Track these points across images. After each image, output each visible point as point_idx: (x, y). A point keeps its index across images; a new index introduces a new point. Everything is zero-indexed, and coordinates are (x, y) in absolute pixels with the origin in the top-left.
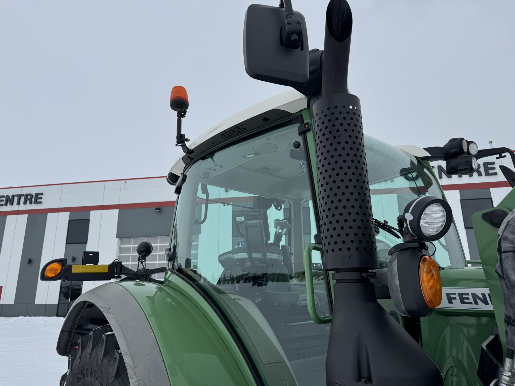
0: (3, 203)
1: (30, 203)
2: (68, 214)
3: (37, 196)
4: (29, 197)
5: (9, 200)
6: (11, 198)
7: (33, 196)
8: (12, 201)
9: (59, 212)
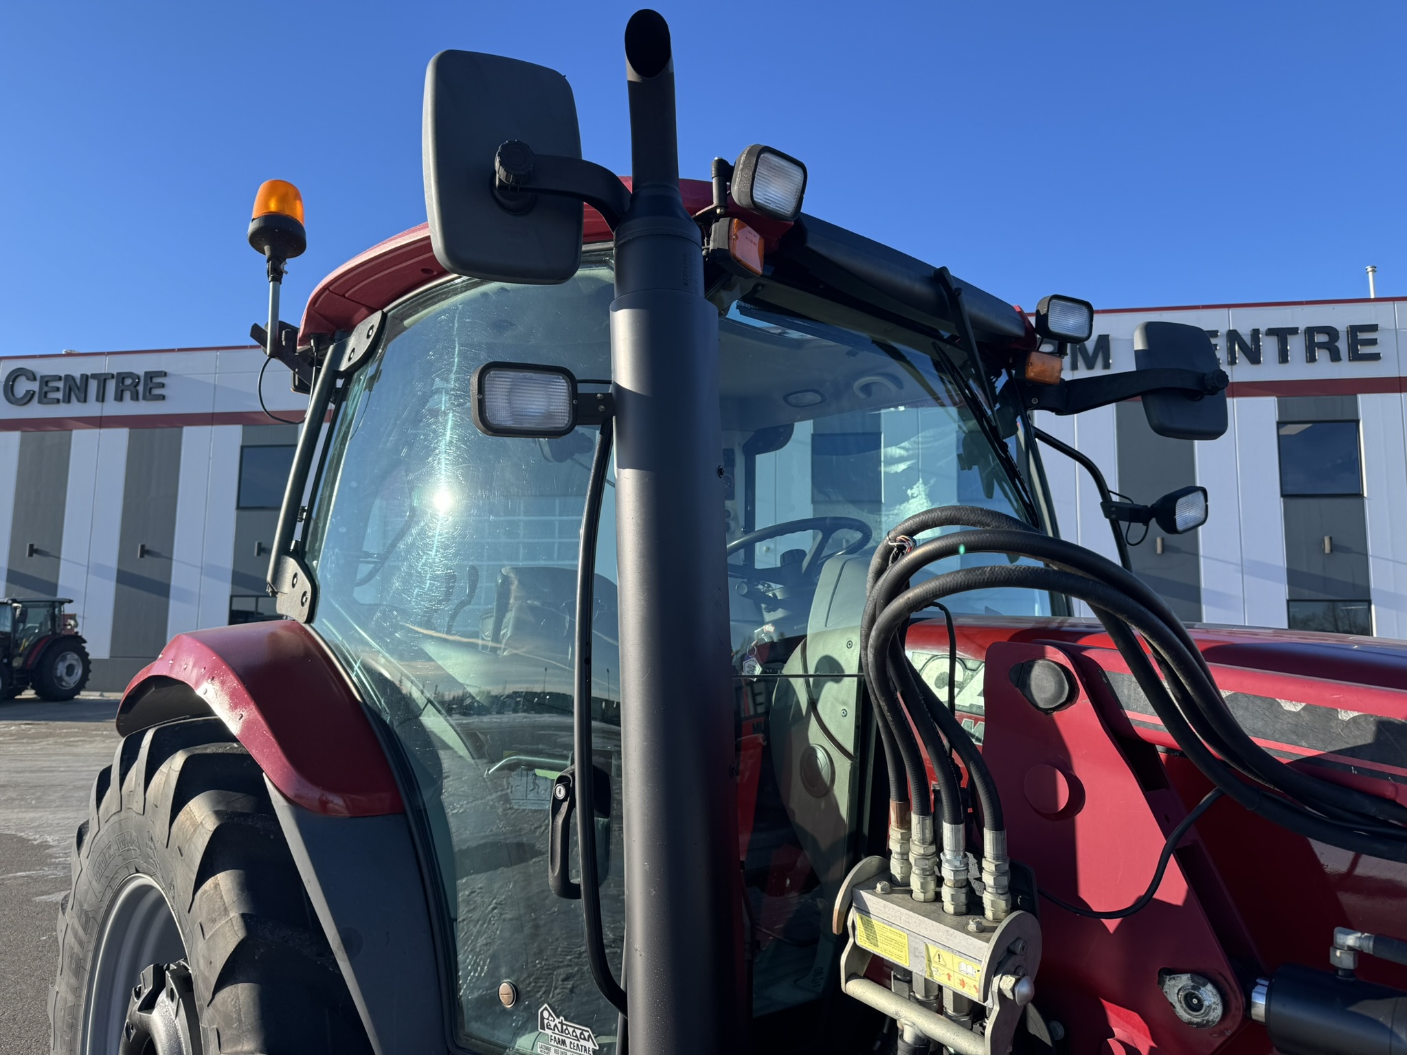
0: (59, 395)
1: (131, 398)
2: (238, 429)
3: (151, 378)
4: (128, 382)
6: (78, 381)
7: (139, 378)
8: (83, 390)
9: (212, 424)
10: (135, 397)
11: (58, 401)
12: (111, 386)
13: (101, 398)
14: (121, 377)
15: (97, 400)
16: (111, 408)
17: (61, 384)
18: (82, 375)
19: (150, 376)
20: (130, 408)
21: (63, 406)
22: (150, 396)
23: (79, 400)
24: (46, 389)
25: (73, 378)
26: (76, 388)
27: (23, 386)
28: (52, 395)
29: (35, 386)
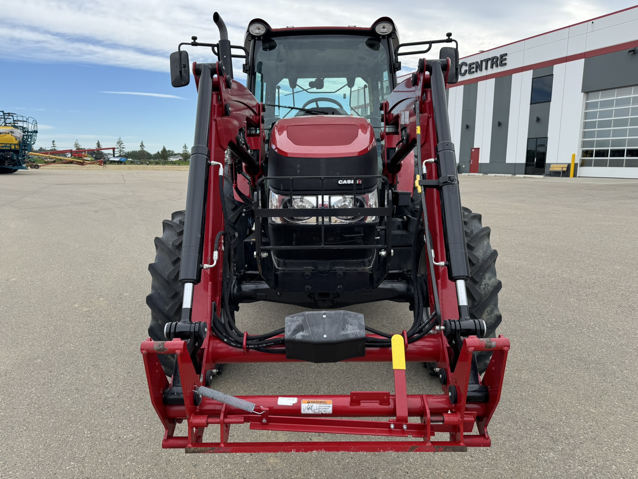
0: (474, 70)
1: (496, 67)
2: (531, 71)
3: (502, 57)
4: (495, 60)
5: (478, 66)
6: (479, 63)
7: (498, 57)
8: (481, 66)
9: (522, 71)
14: (493, 59)
15: (485, 70)
16: (490, 71)
20: (496, 70)
21: (475, 73)
28: (472, 70)
29: (467, 68)
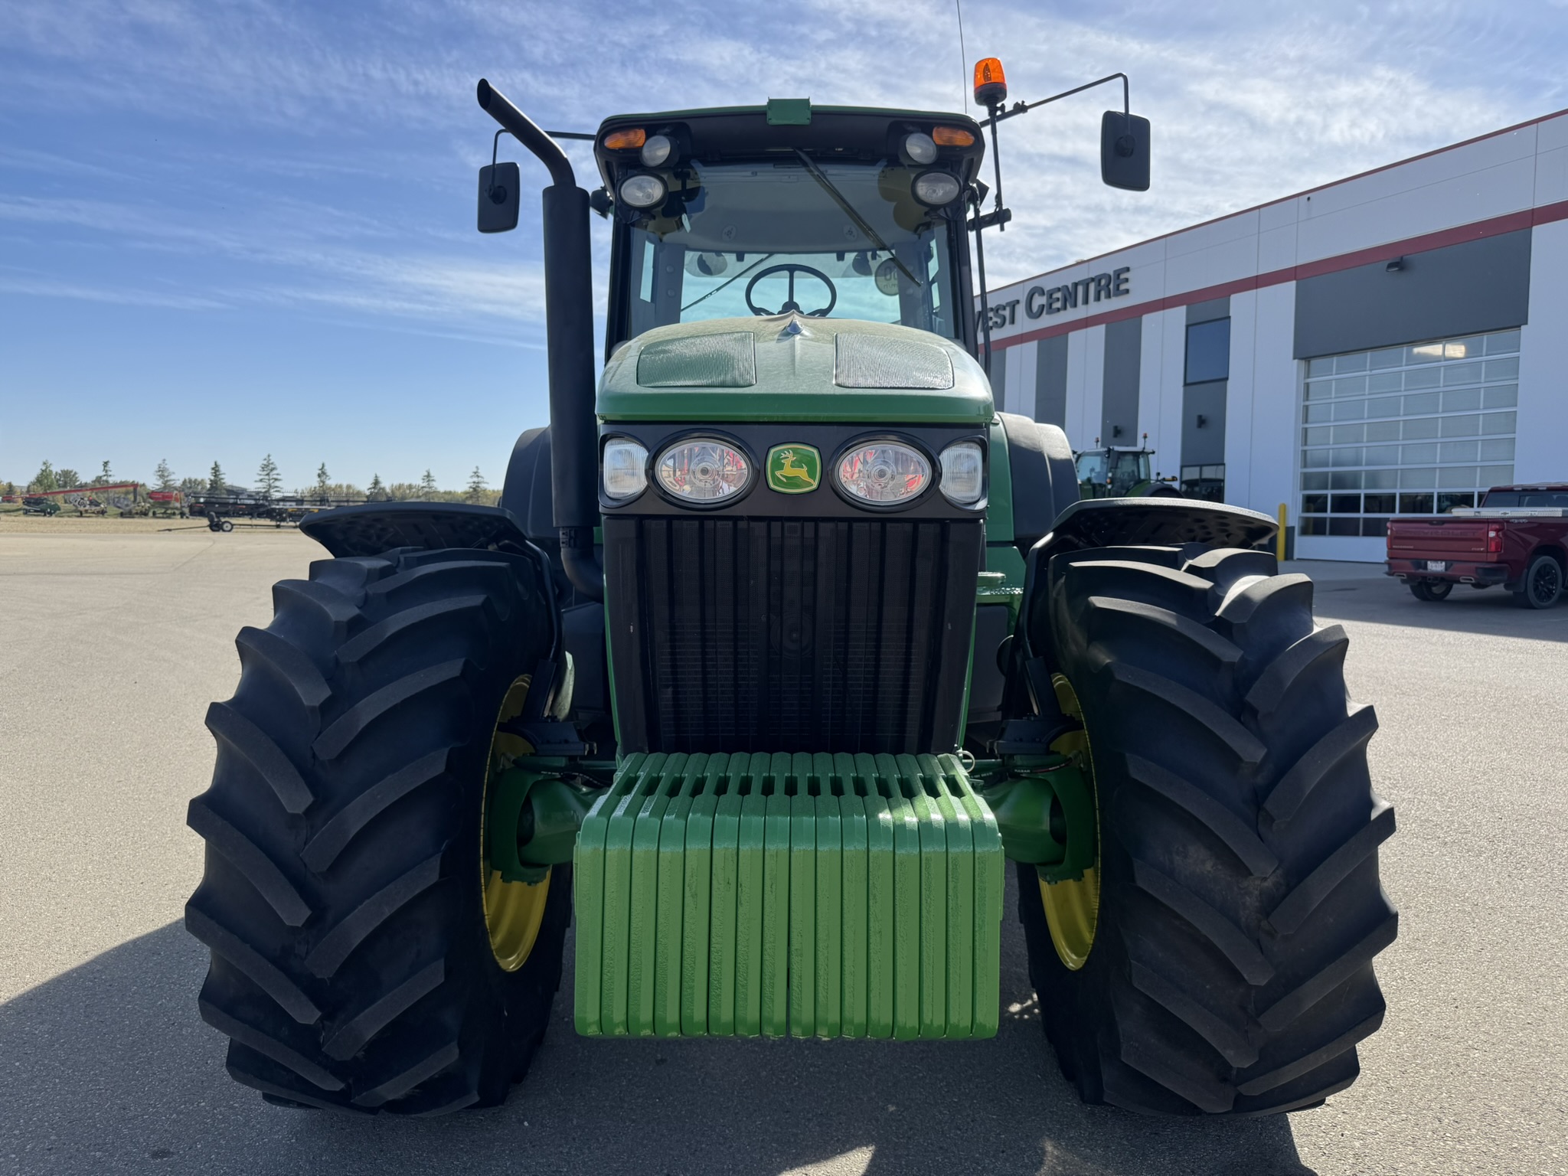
0: (1060, 304)
1: (1106, 297)
2: (1183, 309)
3: (1119, 275)
4: (1103, 282)
6: (1070, 289)
7: (1110, 276)
8: (1074, 296)
9: (1162, 310)
10: (1108, 296)
11: (1058, 310)
12: (1092, 287)
13: (1086, 301)
14: (1097, 280)
15: (1083, 304)
16: (1095, 308)
17: (1059, 295)
18: (1073, 283)
19: (1118, 273)
20: (1108, 305)
21: (1062, 312)
22: (1119, 292)
23: (1071, 307)
24: (1051, 301)
25: (1067, 287)
26: (1069, 296)
27: (1039, 301)
28: (1055, 305)
29: (1044, 300)
